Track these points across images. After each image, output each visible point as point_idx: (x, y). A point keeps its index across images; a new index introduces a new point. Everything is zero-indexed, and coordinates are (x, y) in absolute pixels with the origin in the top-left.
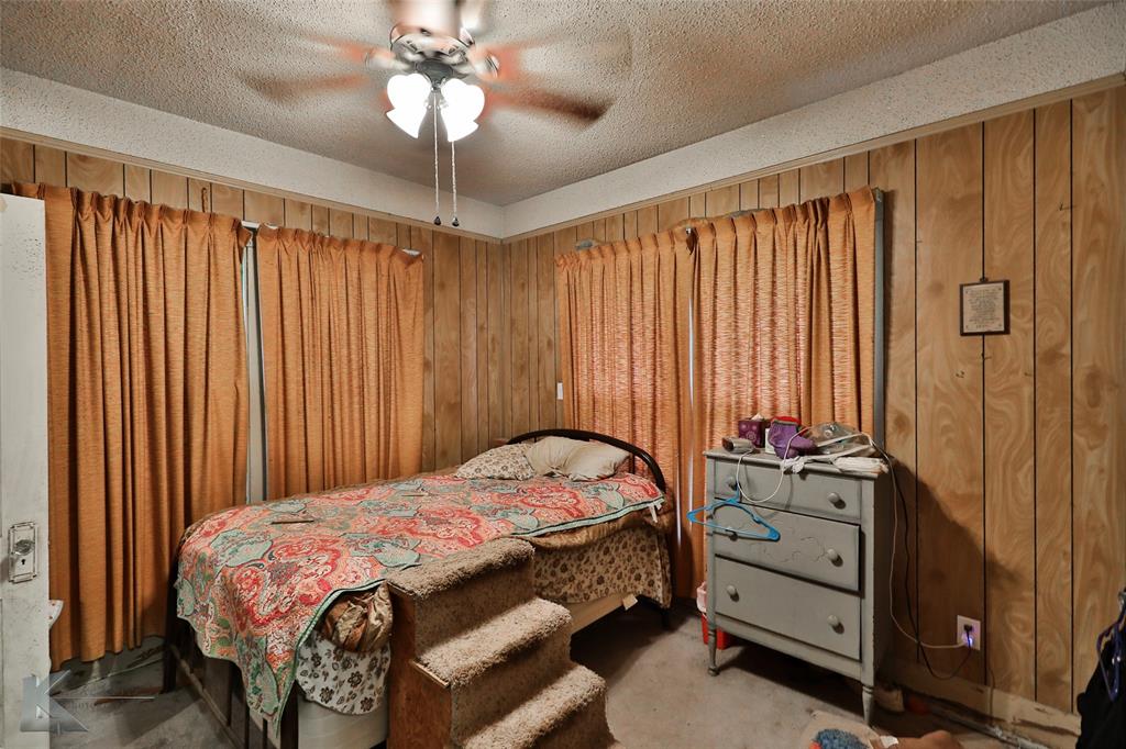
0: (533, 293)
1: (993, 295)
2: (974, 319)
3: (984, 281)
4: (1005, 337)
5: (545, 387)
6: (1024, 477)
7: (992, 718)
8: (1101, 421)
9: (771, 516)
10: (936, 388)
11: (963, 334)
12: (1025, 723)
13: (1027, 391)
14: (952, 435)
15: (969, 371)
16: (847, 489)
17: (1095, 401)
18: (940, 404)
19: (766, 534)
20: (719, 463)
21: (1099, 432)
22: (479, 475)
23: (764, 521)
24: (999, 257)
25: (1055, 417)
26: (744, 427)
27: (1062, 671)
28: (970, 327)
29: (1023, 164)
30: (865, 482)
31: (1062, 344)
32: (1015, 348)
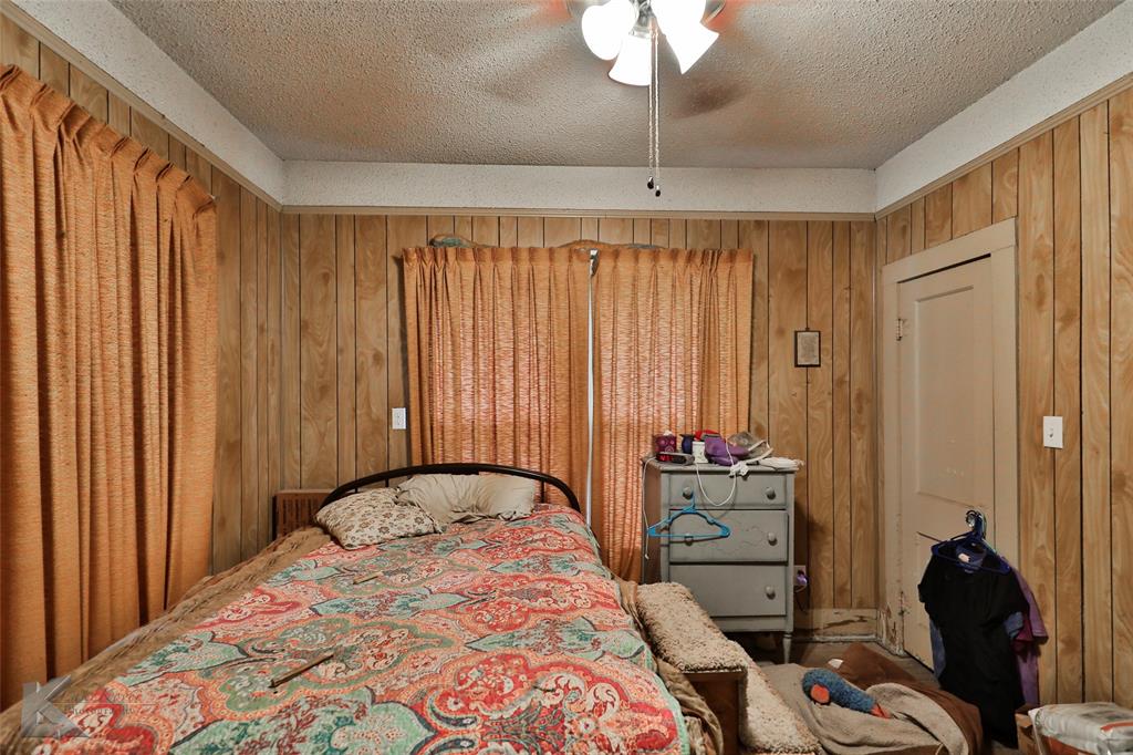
0: (347, 289)
1: (812, 340)
2: (803, 356)
3: (807, 330)
4: (818, 369)
5: (369, 414)
6: (827, 462)
7: (812, 630)
8: (863, 422)
9: (722, 516)
10: (781, 404)
11: (797, 366)
12: (831, 625)
13: (829, 404)
14: (789, 437)
15: (799, 390)
16: (775, 483)
17: (860, 410)
18: (783, 416)
19: (719, 532)
20: (674, 477)
21: (862, 428)
22: (387, 536)
23: (717, 522)
24: (815, 315)
25: (842, 420)
26: (663, 442)
27: (845, 584)
28: (801, 361)
29: (827, 253)
30: (788, 475)
31: (845, 376)
32: (822, 377)
